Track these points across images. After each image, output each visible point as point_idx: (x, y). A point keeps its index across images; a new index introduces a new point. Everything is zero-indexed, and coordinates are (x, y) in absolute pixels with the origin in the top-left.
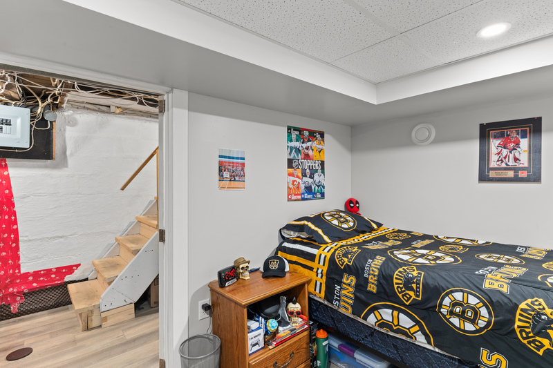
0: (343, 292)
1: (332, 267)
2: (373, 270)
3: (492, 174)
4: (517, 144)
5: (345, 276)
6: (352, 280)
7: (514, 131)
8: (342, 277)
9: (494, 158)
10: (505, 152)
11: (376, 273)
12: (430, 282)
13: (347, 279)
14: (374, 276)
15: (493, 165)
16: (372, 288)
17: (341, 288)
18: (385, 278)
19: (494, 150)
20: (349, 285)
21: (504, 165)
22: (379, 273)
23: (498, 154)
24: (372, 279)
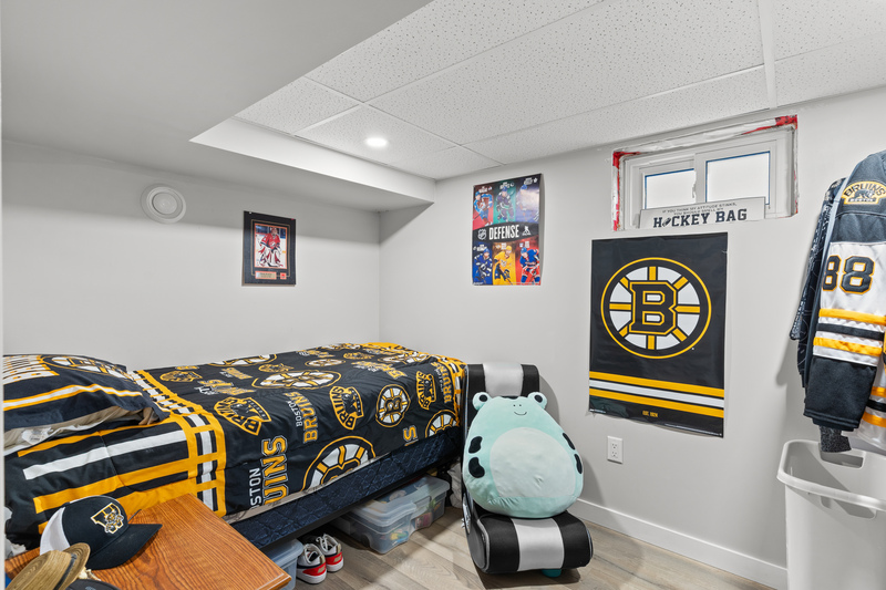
0: (267, 472)
1: (235, 443)
2: (306, 412)
3: (258, 275)
4: (278, 242)
5: (265, 443)
6: (279, 444)
7: (275, 228)
8: (259, 449)
9: (258, 256)
10: (268, 250)
11: (313, 413)
12: (366, 392)
13: (270, 446)
14: (311, 418)
15: (258, 264)
16: (311, 436)
17: (262, 468)
18: (325, 413)
19: (258, 247)
20: (276, 454)
21: (266, 266)
22: (316, 411)
23: (262, 251)
24: (308, 424)
